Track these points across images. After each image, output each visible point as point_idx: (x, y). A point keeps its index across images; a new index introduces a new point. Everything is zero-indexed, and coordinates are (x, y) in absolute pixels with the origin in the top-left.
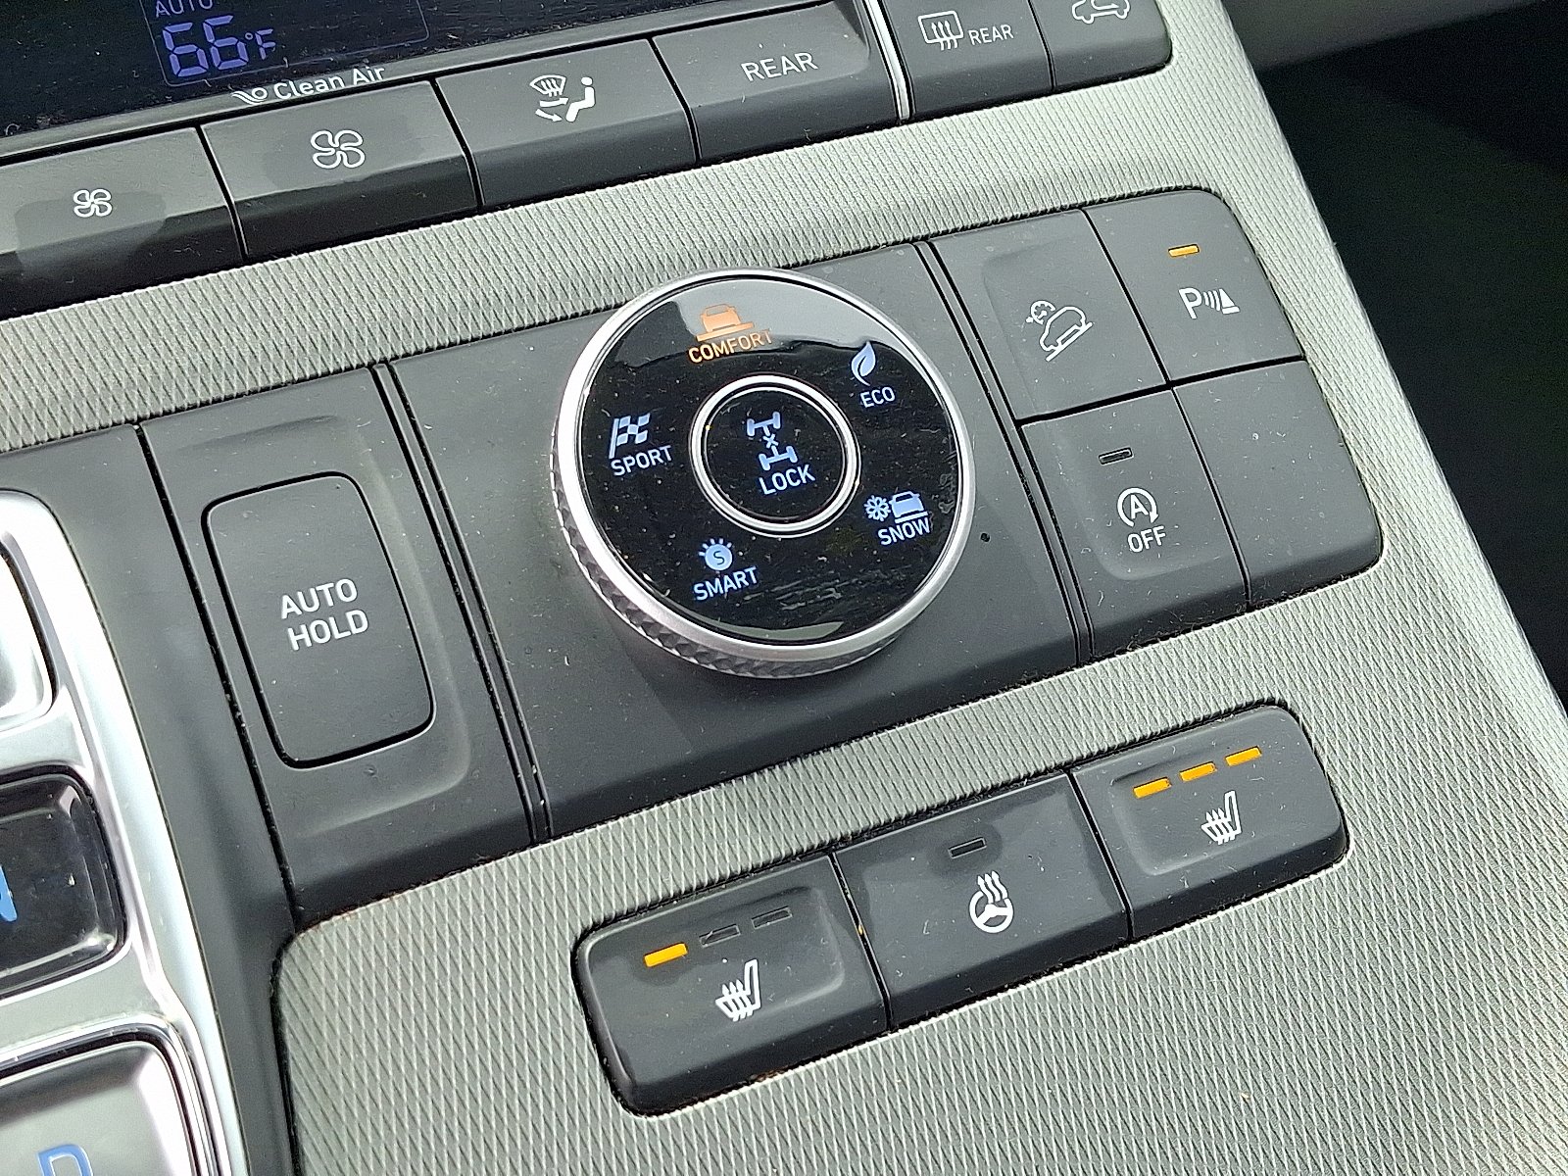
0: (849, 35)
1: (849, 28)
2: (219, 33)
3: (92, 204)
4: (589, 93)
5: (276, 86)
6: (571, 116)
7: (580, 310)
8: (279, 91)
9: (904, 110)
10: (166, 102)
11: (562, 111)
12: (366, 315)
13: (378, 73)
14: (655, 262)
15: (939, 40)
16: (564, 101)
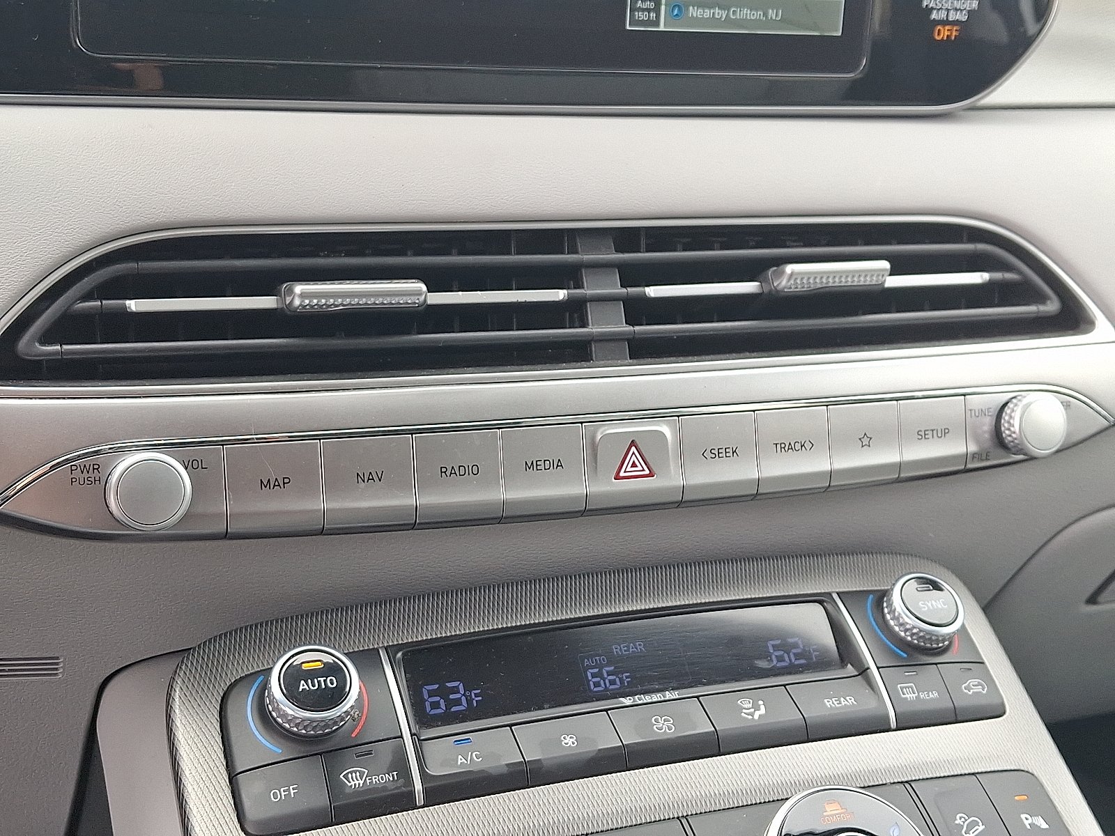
0: (868, 691)
1: (868, 687)
2: (609, 674)
3: (569, 741)
4: (763, 707)
5: (636, 697)
6: (756, 717)
7: (763, 801)
8: (638, 699)
9: (893, 725)
10: (593, 701)
11: (752, 714)
12: (675, 795)
13: (675, 694)
14: (793, 783)
15: (907, 696)
16: (753, 710)
